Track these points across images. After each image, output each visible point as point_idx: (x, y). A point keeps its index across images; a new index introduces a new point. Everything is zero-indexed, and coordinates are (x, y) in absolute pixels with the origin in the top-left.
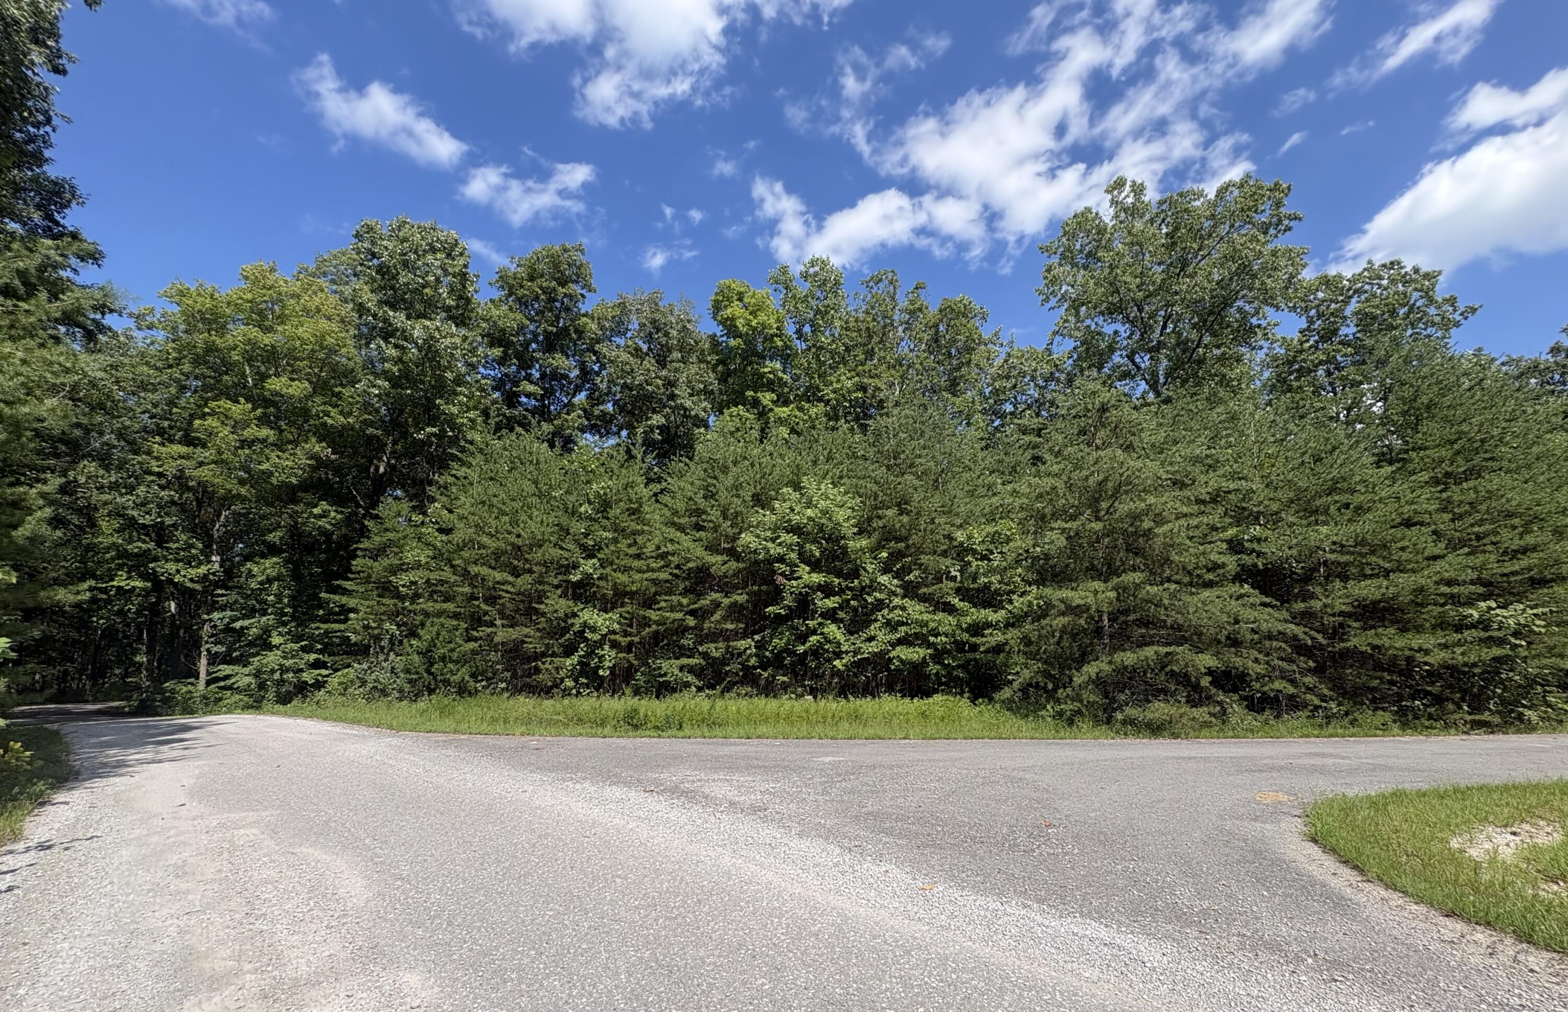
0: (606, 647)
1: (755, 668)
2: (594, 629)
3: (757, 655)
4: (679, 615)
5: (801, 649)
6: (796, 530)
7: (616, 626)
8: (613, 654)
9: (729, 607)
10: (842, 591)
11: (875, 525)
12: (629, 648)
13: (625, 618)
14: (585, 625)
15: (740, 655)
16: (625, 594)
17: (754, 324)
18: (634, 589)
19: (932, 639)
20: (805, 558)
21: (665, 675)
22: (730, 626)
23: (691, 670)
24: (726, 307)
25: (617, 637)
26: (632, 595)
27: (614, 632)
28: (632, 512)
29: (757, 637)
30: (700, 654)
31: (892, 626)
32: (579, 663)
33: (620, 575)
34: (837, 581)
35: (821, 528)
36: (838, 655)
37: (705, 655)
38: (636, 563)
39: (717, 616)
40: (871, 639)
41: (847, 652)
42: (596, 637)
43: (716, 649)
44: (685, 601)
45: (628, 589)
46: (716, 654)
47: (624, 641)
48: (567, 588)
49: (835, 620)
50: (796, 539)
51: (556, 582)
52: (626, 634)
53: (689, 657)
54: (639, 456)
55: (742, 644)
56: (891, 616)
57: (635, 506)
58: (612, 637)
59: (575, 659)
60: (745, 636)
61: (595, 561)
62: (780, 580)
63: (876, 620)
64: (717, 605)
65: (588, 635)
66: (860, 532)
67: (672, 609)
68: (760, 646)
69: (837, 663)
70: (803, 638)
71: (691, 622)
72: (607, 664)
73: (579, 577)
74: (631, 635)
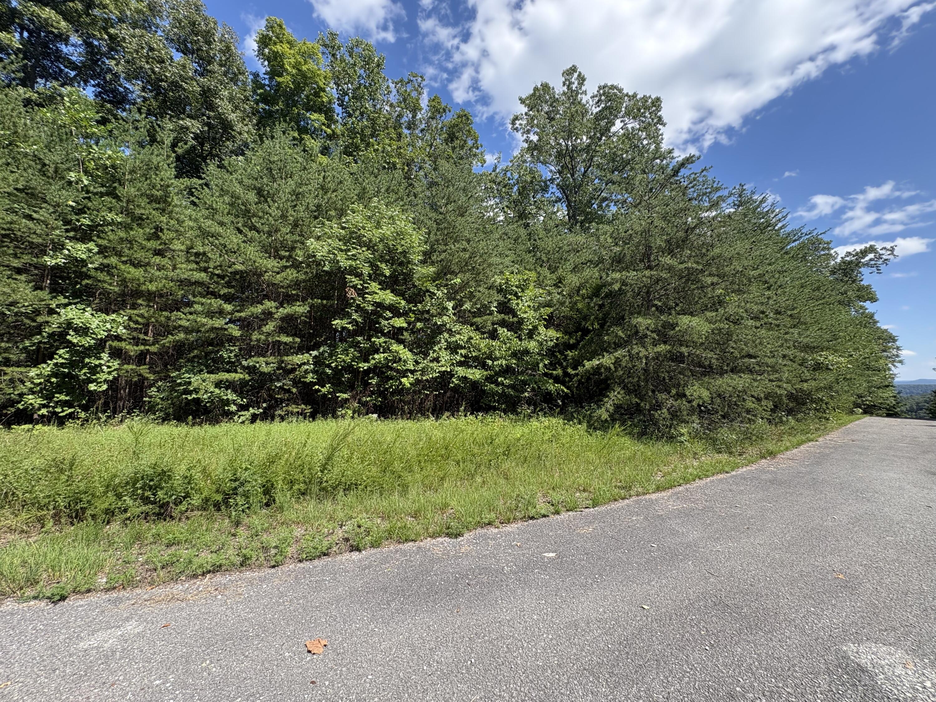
0: (105, 356)
1: (313, 384)
2: (84, 331)
3: (314, 372)
4: (218, 323)
5: (364, 366)
6: (370, 246)
7: (121, 330)
8: (115, 364)
9: (282, 319)
10: (405, 314)
11: (434, 258)
12: (141, 358)
13: (137, 322)
14: (69, 324)
15: (293, 370)
16: (137, 294)
17: (304, 68)
18: (152, 287)
19: (490, 362)
20: (376, 275)
21: (196, 391)
22: (285, 339)
23: (229, 385)
24: (275, 44)
25: (123, 344)
26: (150, 296)
27: (118, 338)
28: (152, 199)
29: (314, 353)
30: (244, 368)
31: (453, 348)
32: (54, 374)
33: (132, 269)
34: (403, 303)
35: (391, 251)
36: (404, 373)
37: (251, 370)
38: (157, 259)
39: (270, 327)
40: (437, 360)
41: (413, 372)
42: (87, 341)
43: (267, 364)
44: (228, 307)
45: (143, 288)
46: (265, 369)
47: (133, 350)
48: (42, 276)
49: (400, 342)
50: (369, 254)
51: (16, 263)
52: (136, 341)
53: (228, 371)
54: (168, 142)
55: (298, 359)
56: (453, 339)
57: (159, 193)
58: (115, 344)
59: (47, 368)
60: (301, 349)
61: (91, 245)
62: (351, 294)
63: (439, 342)
64: (268, 315)
65: (73, 338)
66: (423, 262)
67: (210, 314)
68: (318, 361)
69: (404, 380)
70: (365, 356)
71: (235, 331)
72: (103, 377)
73: (61, 261)
74: (145, 342)
